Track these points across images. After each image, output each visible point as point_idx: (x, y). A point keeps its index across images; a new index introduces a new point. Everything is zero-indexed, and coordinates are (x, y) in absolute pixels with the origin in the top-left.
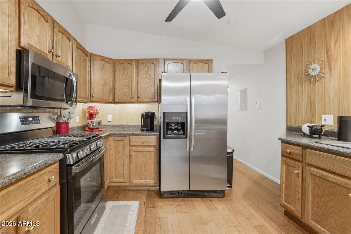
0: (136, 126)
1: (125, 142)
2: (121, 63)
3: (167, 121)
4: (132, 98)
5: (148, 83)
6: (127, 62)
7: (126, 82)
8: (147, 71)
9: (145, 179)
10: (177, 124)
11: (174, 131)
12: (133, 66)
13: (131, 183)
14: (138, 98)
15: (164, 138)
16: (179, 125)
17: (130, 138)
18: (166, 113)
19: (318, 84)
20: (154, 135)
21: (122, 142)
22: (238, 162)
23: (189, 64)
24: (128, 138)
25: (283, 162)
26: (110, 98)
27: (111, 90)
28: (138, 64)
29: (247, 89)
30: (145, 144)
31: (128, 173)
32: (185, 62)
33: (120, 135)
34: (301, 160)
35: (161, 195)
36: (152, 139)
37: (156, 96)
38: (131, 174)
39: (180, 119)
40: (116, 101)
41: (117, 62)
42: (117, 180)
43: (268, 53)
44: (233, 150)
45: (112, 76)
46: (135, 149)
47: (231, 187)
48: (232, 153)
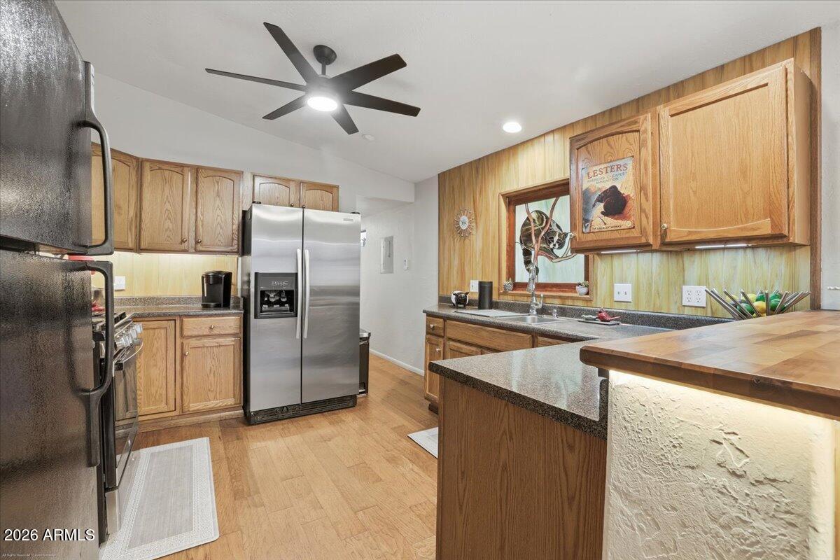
0: (188, 300)
1: (171, 331)
2: (157, 168)
3: (262, 288)
4: (183, 241)
5: (218, 216)
6: (169, 168)
7: (169, 207)
8: (218, 192)
9: (215, 398)
10: (279, 293)
11: (275, 306)
12: (185, 177)
13: (186, 409)
14: (197, 242)
15: (256, 317)
16: (283, 295)
17: (182, 321)
18: (259, 275)
19: (467, 241)
20: (234, 314)
21: (163, 331)
22: (379, 358)
23: (298, 188)
24: (178, 322)
25: (428, 341)
26: (130, 240)
27: (131, 224)
28: (197, 175)
29: (392, 237)
30: (216, 332)
31: (178, 391)
32: (292, 185)
33: (159, 315)
34: (443, 335)
35: (249, 419)
36: (229, 322)
37: (236, 242)
38: (186, 392)
39: (285, 285)
40: (142, 247)
41: (147, 166)
42: (152, 408)
43: (419, 186)
44: (369, 334)
45: (134, 194)
46: (193, 342)
47: (366, 392)
48: (367, 339)
